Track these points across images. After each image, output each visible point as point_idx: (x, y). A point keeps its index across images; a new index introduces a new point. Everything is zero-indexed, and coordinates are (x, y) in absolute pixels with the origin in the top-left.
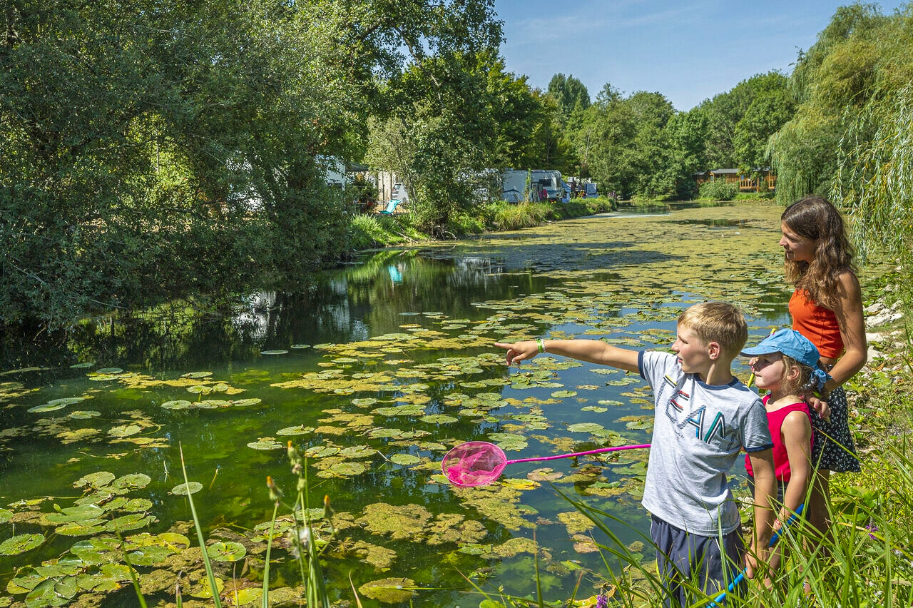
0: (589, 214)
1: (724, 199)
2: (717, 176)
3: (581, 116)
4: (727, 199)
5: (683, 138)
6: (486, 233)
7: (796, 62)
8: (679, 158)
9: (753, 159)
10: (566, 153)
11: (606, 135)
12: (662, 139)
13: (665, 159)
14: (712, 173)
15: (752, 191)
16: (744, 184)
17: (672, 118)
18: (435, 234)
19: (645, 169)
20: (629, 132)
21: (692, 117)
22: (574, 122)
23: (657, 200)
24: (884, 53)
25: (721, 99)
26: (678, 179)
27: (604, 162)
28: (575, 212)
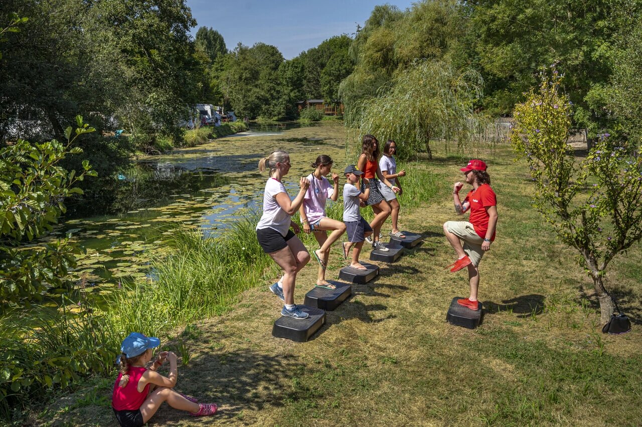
0: (233, 134)
1: (315, 121)
2: (311, 104)
3: (222, 61)
4: (317, 120)
5: (289, 78)
6: (175, 149)
7: (356, 32)
8: (287, 91)
9: (332, 95)
10: (214, 91)
11: (240, 78)
12: (276, 79)
13: (278, 92)
14: (308, 102)
15: (332, 114)
16: (327, 110)
17: (282, 64)
18: (147, 152)
19: (266, 101)
20: (255, 75)
21: (294, 64)
22: (217, 66)
23: (273, 120)
24: (399, 37)
25: (312, 51)
26: (287, 106)
27: (240, 97)
28: (225, 133)
